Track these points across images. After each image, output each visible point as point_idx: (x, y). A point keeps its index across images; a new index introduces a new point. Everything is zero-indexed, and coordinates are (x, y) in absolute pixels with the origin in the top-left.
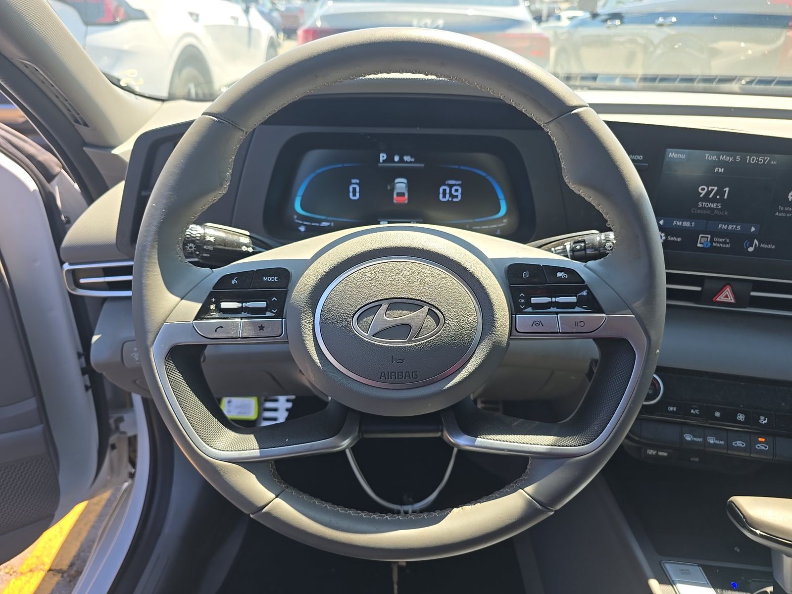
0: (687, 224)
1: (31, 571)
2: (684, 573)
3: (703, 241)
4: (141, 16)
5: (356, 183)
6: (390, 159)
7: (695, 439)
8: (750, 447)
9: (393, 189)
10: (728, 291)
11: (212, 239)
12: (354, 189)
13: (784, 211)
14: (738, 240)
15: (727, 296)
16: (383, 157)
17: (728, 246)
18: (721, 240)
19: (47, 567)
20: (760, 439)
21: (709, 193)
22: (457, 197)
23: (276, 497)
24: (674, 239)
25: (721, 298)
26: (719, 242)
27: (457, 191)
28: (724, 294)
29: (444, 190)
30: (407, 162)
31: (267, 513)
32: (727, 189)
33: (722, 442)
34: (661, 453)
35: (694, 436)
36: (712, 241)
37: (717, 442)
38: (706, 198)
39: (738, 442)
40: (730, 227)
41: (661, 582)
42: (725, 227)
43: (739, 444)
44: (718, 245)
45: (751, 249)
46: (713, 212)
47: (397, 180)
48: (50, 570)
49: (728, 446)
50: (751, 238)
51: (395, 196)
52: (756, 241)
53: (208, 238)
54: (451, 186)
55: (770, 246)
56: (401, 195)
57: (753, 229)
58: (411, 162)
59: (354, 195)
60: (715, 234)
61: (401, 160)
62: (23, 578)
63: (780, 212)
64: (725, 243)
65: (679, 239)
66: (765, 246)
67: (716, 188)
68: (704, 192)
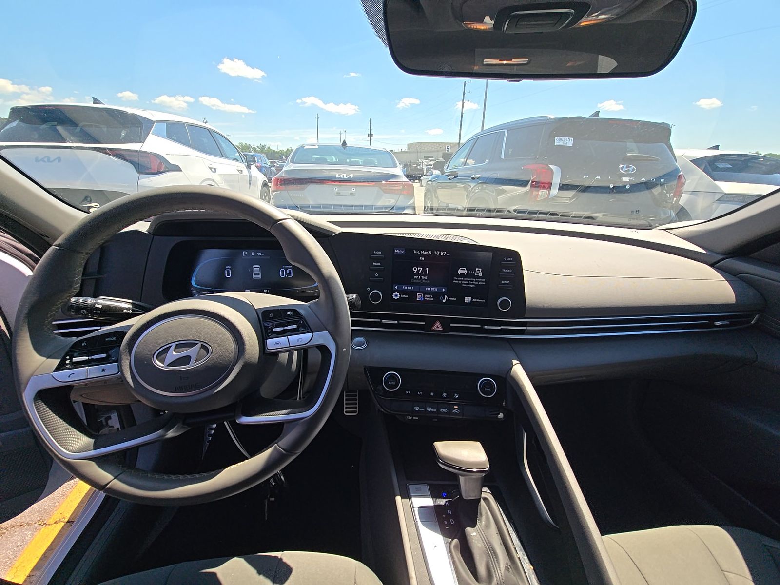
0: (409, 288)
1: (55, 523)
2: (418, 490)
3: (419, 297)
4: (177, 169)
5: (228, 268)
6: (249, 254)
7: (421, 409)
8: (450, 412)
9: (252, 271)
10: (438, 324)
11: (100, 306)
12: (228, 271)
13: (457, 280)
14: (437, 296)
15: (437, 327)
16: (245, 253)
17: (432, 299)
18: (428, 296)
19: (67, 520)
20: (455, 407)
21: (418, 271)
22: (290, 275)
23: (114, 479)
24: (404, 296)
25: (435, 328)
26: (428, 298)
27: (290, 271)
28: (436, 326)
29: (283, 271)
30: (259, 256)
31: (109, 489)
32: (427, 269)
33: (435, 410)
34: (414, 418)
35: (420, 408)
36: (424, 297)
37: (432, 410)
38: (417, 274)
39: (443, 409)
40: (432, 289)
41: (402, 498)
42: (429, 289)
43: (444, 410)
44: (428, 299)
45: (444, 301)
46: (422, 281)
47: (254, 266)
48: (68, 522)
49: (438, 412)
50: (443, 294)
51: (253, 275)
52: (446, 296)
53: (97, 306)
54: (286, 269)
55: (453, 299)
56: (257, 274)
57: (443, 290)
58: (261, 256)
59: (228, 275)
60: (425, 293)
61: (256, 255)
62: (50, 527)
63: (456, 280)
64: (430, 298)
65: (407, 296)
66: (451, 299)
67: (422, 268)
68: (416, 271)
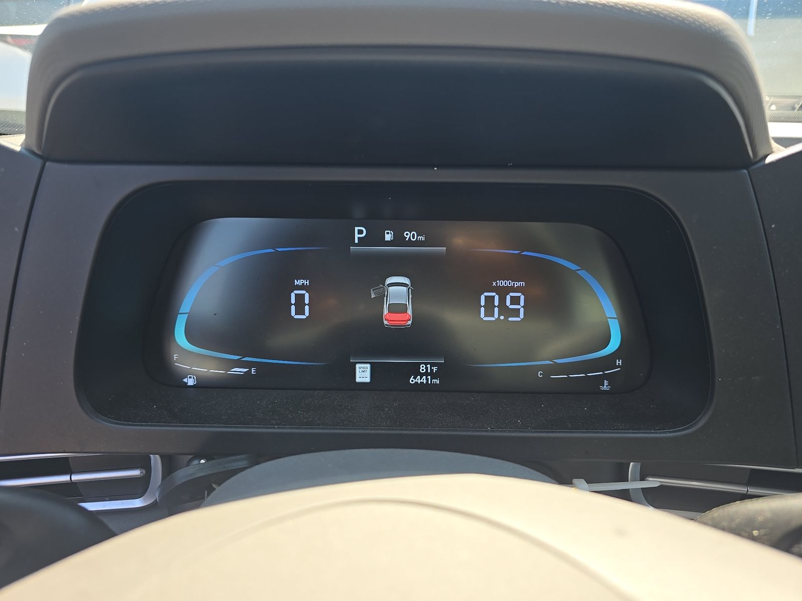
5: (302, 287)
6: (374, 238)
9: (382, 297)
12: (300, 298)
16: (359, 233)
22: (516, 313)
27: (515, 301)
29: (490, 300)
30: (410, 243)
47: (390, 280)
51: (386, 311)
54: (503, 292)
56: (398, 309)
58: (418, 243)
59: (300, 311)
61: (399, 240)
